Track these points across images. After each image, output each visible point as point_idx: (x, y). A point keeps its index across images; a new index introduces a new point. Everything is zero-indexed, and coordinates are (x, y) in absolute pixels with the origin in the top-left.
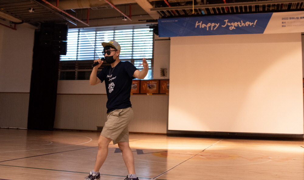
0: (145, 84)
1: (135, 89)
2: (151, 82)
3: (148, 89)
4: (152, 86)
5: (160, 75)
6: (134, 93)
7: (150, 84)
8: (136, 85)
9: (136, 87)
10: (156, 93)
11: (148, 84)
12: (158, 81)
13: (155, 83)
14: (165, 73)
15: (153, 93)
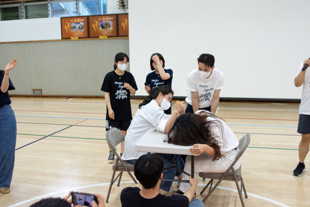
0: (95, 23)
1: (81, 31)
2: (104, 19)
3: (101, 29)
4: (106, 25)
5: (118, 7)
6: (80, 36)
7: (103, 22)
8: (82, 24)
9: (83, 27)
10: (112, 35)
11: (101, 22)
12: (115, 16)
13: (111, 20)
14: (125, 3)
15: (109, 35)
